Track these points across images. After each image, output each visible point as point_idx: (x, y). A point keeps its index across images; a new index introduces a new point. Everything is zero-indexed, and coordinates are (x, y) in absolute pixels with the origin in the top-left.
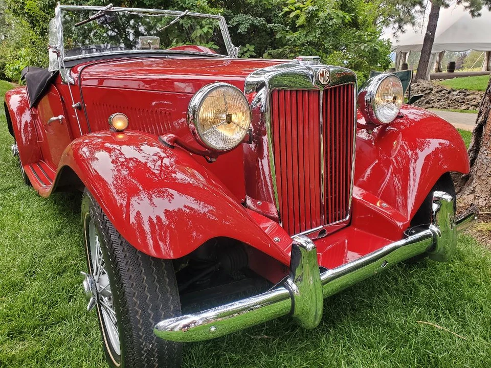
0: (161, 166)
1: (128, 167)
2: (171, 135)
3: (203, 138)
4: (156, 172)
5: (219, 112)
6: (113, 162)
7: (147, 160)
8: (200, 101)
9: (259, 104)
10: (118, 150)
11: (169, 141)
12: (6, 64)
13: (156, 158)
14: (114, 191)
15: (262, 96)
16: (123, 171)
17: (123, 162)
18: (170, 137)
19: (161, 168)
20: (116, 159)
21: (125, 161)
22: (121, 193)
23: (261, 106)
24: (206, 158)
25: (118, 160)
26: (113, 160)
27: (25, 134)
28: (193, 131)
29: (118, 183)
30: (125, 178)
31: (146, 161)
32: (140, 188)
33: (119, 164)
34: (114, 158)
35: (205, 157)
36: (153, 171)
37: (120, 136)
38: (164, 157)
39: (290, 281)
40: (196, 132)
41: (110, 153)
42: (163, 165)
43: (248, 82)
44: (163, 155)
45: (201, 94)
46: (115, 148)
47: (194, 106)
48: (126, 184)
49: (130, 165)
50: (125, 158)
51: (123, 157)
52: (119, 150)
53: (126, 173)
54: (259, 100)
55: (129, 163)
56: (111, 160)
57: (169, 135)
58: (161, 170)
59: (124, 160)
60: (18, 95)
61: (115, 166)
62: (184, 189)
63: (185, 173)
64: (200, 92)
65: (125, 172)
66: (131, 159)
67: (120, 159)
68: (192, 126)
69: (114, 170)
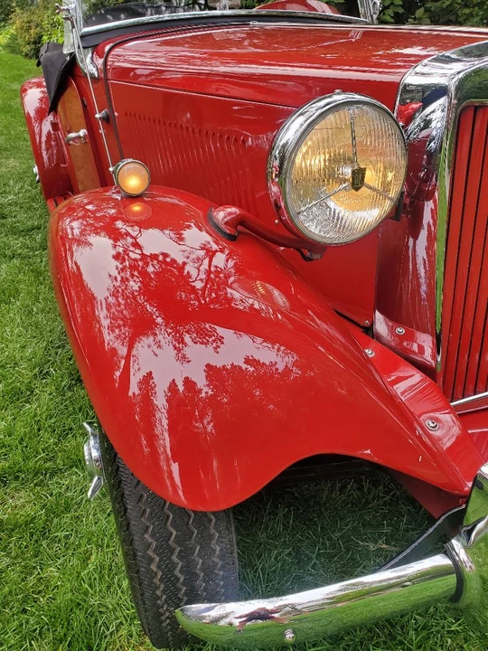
0: (208, 272)
1: (144, 274)
2: (233, 210)
3: (296, 221)
4: (199, 285)
5: (336, 160)
6: (117, 257)
7: (188, 258)
8: (298, 134)
9: (424, 133)
10: (132, 237)
11: (226, 223)
12: (42, 36)
13: (202, 253)
14: (105, 323)
15: (433, 116)
16: (132, 283)
17: (135, 260)
18: (230, 214)
19: (208, 276)
20: (124, 251)
21: (140, 260)
22: (119, 327)
23: (430, 138)
24: (302, 253)
25: (128, 255)
26: (119, 254)
27: (47, 150)
28: (276, 201)
29: (119, 305)
30: (134, 298)
31: (185, 260)
32: (159, 320)
33: (127, 263)
34: (121, 250)
35: (298, 250)
36: (193, 284)
37: (136, 208)
38: (216, 251)
39: (456, 543)
40: (282, 204)
41: (116, 240)
42: (213, 269)
43: (405, 86)
44: (215, 247)
45: (301, 119)
46: (128, 234)
47: (284, 146)
48: (134, 311)
49: (150, 269)
50: (142, 254)
51: (138, 251)
52: (135, 238)
53: (136, 287)
54: (427, 123)
55: (147, 264)
56: (114, 253)
57: (229, 210)
58: (208, 279)
59: (139, 257)
60: (39, 90)
61: (120, 266)
62: (247, 323)
63: (252, 291)
64: (301, 114)
65: (134, 285)
66: (154, 257)
67: (131, 254)
68: (275, 189)
69: (116, 278)
